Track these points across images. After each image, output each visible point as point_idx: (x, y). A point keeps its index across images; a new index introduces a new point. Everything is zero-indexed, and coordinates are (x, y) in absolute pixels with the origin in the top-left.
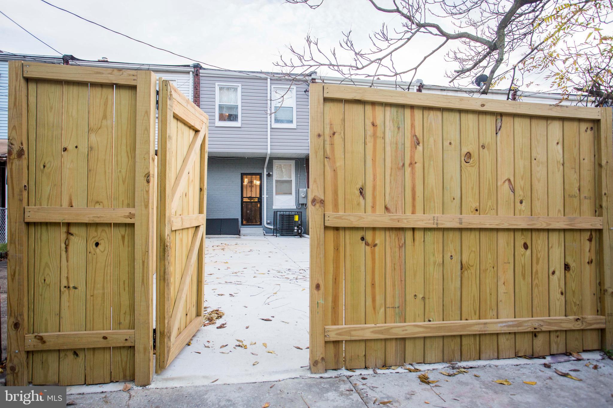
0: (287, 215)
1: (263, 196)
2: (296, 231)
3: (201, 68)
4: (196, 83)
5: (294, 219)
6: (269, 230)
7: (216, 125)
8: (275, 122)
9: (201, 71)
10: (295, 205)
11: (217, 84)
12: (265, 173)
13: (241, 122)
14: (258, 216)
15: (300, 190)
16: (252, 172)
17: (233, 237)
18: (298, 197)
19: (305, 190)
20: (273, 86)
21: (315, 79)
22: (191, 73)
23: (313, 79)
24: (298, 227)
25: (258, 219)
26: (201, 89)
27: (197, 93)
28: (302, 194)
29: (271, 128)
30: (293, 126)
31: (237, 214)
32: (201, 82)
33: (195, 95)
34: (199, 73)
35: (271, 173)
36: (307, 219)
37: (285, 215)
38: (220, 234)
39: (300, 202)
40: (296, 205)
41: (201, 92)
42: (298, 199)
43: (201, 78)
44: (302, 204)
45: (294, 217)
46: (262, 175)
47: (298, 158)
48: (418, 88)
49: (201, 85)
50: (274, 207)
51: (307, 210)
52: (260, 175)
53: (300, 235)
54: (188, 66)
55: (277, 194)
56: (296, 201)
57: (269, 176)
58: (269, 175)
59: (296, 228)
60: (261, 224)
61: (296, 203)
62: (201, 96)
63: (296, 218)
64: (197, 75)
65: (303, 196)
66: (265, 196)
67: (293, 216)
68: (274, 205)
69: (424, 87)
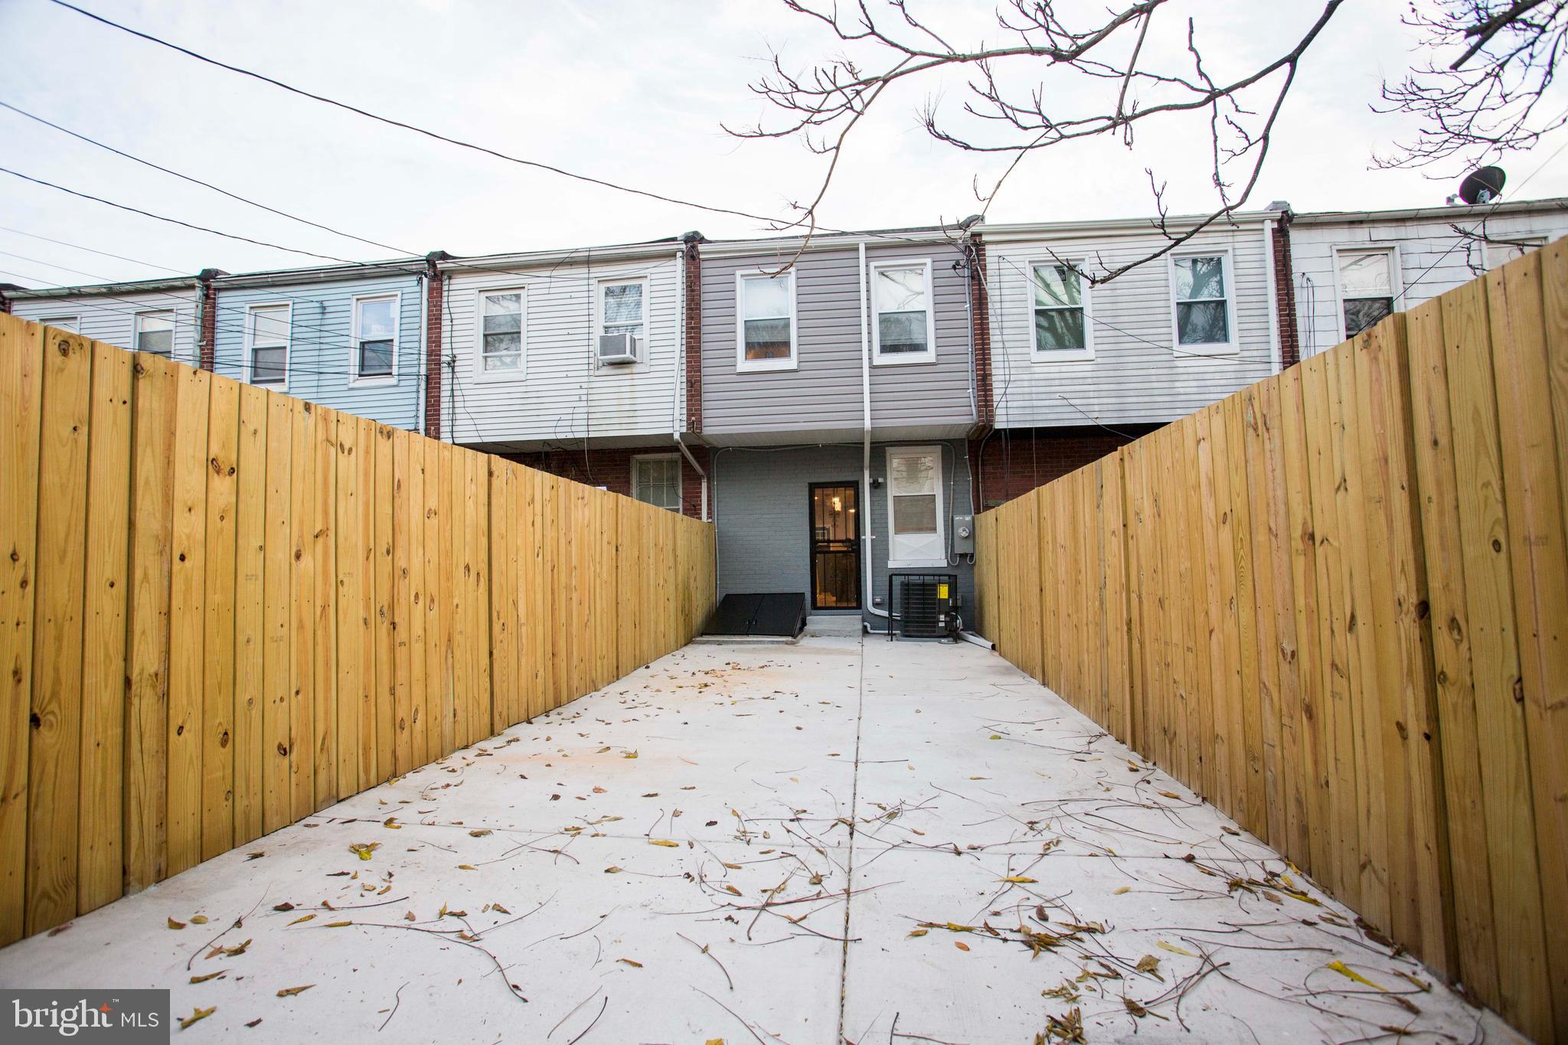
0: (918, 585)
1: (863, 537)
2: (942, 624)
3: (702, 240)
4: (690, 277)
5: (936, 594)
6: (877, 620)
7: (739, 370)
8: (881, 352)
9: (701, 247)
10: (943, 557)
11: (739, 273)
12: (867, 480)
13: (799, 358)
14: (853, 586)
15: (957, 518)
16: (834, 480)
17: (778, 642)
18: (953, 539)
19: (968, 518)
20: (872, 265)
21: (980, 235)
22: (679, 254)
23: (973, 235)
24: (947, 615)
25: (853, 595)
26: (704, 289)
27: (693, 300)
28: (961, 530)
29: (872, 367)
30: (929, 356)
31: (798, 580)
32: (704, 272)
33: (690, 304)
34: (699, 253)
35: (880, 480)
36: (976, 593)
37: (914, 585)
38: (747, 634)
39: (958, 550)
40: (947, 557)
41: (704, 297)
42: (953, 542)
43: (704, 265)
44: (963, 556)
45: (936, 590)
46: (860, 486)
47: (945, 440)
48: (1276, 225)
49: (704, 280)
50: (891, 565)
51: (976, 569)
52: (855, 486)
53: (953, 635)
54: (674, 239)
55: (898, 531)
56: (946, 548)
57: (876, 488)
58: (876, 486)
59: (942, 617)
60: (859, 606)
61: (946, 552)
62: (704, 305)
63: (943, 592)
64: (693, 258)
65: (965, 534)
66: (868, 537)
67: (933, 588)
68: (891, 558)
69: (1295, 221)
